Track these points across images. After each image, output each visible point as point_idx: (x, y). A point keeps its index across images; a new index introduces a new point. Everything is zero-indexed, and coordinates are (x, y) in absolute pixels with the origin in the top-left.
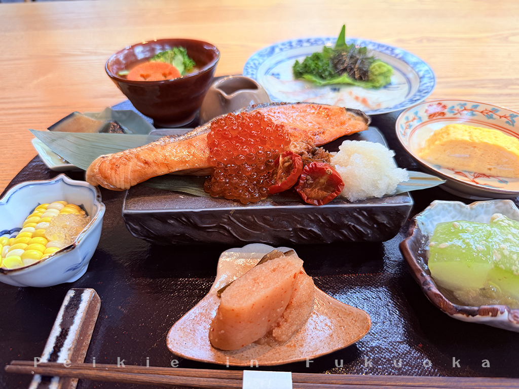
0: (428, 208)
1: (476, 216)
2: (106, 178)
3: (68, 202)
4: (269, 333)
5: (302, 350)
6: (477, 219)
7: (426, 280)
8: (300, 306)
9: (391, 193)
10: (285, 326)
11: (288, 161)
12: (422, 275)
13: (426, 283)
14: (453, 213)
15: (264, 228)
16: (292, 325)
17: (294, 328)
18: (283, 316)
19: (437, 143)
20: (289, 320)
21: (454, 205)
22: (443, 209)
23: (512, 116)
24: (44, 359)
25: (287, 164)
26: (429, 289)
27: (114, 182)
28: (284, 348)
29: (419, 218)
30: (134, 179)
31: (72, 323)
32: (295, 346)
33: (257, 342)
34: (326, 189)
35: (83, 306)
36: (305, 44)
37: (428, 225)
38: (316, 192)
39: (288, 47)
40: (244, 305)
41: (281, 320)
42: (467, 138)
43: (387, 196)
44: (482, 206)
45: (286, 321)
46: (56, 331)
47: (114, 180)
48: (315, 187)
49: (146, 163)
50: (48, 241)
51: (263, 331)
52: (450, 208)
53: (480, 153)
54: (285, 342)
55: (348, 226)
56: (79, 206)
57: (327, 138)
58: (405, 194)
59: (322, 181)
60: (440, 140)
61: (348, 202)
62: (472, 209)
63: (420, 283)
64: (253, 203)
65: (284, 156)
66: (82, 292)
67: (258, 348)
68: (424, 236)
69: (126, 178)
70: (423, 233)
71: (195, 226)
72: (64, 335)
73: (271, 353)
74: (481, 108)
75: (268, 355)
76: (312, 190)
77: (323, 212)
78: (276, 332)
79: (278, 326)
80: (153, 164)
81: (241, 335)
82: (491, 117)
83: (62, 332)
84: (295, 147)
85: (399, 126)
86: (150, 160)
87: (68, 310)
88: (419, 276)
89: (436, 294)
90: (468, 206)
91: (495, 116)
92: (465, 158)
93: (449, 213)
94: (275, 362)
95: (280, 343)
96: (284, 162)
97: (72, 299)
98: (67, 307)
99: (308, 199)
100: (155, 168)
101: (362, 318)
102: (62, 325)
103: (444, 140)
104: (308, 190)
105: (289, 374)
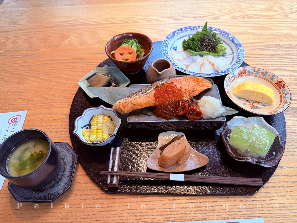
0: (232, 119)
1: (249, 122)
2: (121, 110)
3: (104, 115)
4: (177, 162)
5: (187, 167)
6: (250, 123)
7: (227, 147)
8: (186, 154)
9: (219, 116)
10: (182, 160)
11: (183, 105)
12: (226, 145)
13: (227, 148)
14: (241, 121)
15: (174, 127)
16: (184, 160)
17: (185, 161)
18: (181, 157)
19: (240, 90)
20: (183, 159)
21: (242, 118)
22: (237, 120)
23: (273, 76)
24: (110, 170)
25: (183, 106)
26: (228, 150)
27: (124, 112)
28: (181, 167)
29: (228, 123)
30: (130, 110)
31: (116, 159)
32: (184, 166)
33: (173, 165)
34: (196, 116)
35: (118, 153)
36: (188, 30)
37: (231, 125)
38: (193, 116)
39: (181, 32)
40: (171, 156)
41: (181, 159)
42: (251, 89)
43: (217, 117)
44: (252, 119)
45: (182, 159)
46: (111, 161)
47: (124, 111)
48: (192, 115)
49: (134, 105)
50: (103, 131)
51: (175, 162)
52: (240, 119)
53: (256, 95)
54: (181, 165)
55: (203, 127)
56: (108, 116)
57: (197, 93)
58: (224, 117)
59: (195, 113)
60: (241, 89)
61: (204, 119)
62: (248, 120)
63: (225, 147)
64: (171, 119)
65: (181, 102)
66: (116, 148)
67: (173, 167)
68: (229, 129)
69: (128, 110)
70: (229, 128)
71: (151, 126)
72: (114, 162)
73: (177, 168)
74: (261, 71)
75: (176, 169)
76: (191, 115)
77: (195, 123)
78: (179, 162)
79: (180, 160)
80: (137, 105)
81: (169, 163)
82: (264, 75)
83: (113, 162)
84: (186, 97)
85: (226, 82)
86: (136, 104)
87: (113, 154)
88: (225, 145)
89: (230, 152)
90: (247, 118)
91: (266, 75)
92: (250, 96)
93: (240, 121)
94: (179, 171)
95: (180, 165)
96: (182, 105)
97: (113, 151)
98: (113, 153)
99: (190, 118)
100: (138, 107)
101: (206, 158)
102: (112, 159)
103: (243, 89)
104: (190, 115)
105: (183, 175)
